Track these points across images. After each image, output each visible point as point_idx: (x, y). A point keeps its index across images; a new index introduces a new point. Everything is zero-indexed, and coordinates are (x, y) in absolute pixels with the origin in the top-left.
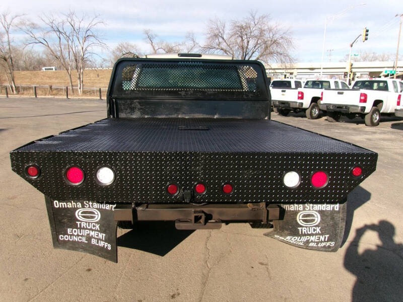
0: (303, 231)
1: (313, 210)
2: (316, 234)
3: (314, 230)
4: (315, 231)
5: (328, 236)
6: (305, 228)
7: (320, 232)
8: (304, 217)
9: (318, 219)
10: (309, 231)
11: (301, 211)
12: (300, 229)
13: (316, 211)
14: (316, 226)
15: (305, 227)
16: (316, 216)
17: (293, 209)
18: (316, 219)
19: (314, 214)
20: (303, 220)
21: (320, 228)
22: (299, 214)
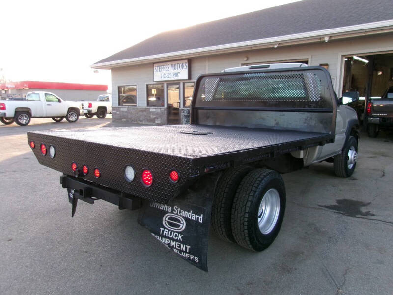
0: (165, 232)
1: (180, 215)
2: (177, 241)
3: (176, 236)
4: (177, 238)
5: (189, 247)
6: (168, 231)
7: (181, 240)
8: (170, 220)
9: (183, 226)
10: (171, 235)
11: (169, 213)
12: (162, 229)
13: (183, 217)
14: (179, 233)
15: (168, 229)
16: (182, 222)
17: (162, 209)
18: (181, 225)
19: (181, 220)
20: (168, 222)
21: (182, 235)
22: (166, 215)
